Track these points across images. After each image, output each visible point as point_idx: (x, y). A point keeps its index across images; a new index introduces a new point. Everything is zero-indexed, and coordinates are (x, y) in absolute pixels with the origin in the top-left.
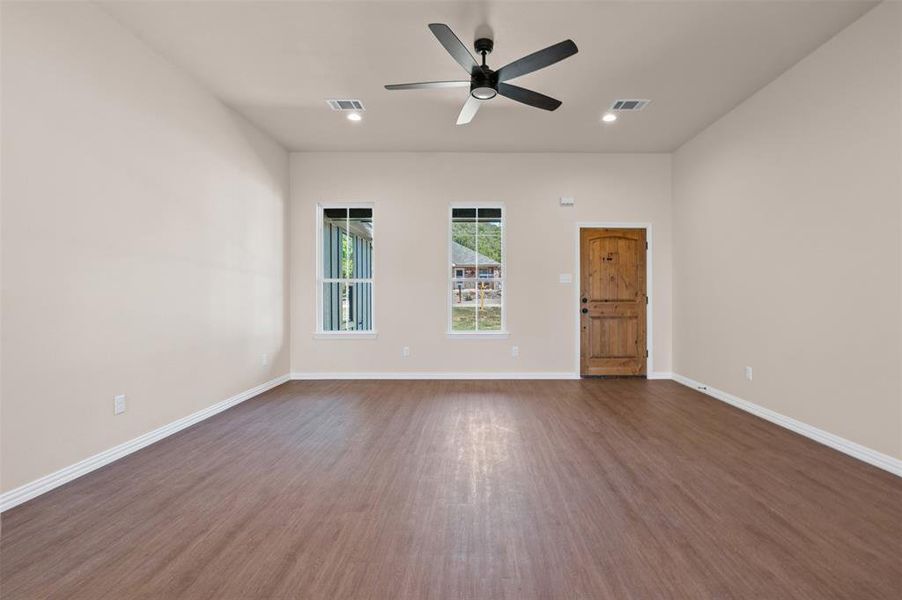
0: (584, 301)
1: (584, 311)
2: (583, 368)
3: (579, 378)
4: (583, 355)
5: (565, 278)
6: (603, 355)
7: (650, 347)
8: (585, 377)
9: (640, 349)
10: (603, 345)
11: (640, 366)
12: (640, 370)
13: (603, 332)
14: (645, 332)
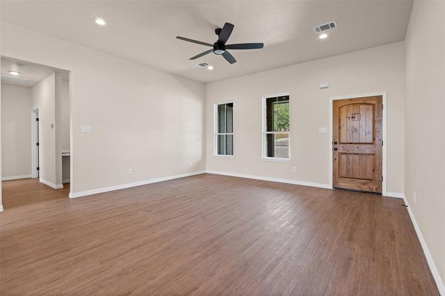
0: (336, 143)
1: (336, 149)
2: (335, 182)
3: (332, 188)
4: (334, 175)
5: (322, 130)
6: (348, 176)
7: (384, 175)
8: (336, 188)
9: (377, 175)
10: (348, 170)
11: (377, 186)
12: (376, 189)
13: (348, 163)
14: (381, 164)
